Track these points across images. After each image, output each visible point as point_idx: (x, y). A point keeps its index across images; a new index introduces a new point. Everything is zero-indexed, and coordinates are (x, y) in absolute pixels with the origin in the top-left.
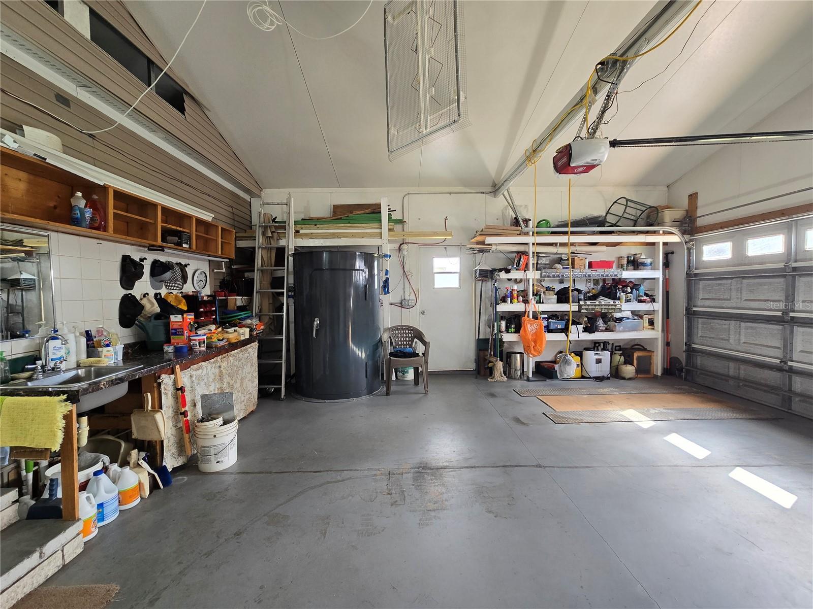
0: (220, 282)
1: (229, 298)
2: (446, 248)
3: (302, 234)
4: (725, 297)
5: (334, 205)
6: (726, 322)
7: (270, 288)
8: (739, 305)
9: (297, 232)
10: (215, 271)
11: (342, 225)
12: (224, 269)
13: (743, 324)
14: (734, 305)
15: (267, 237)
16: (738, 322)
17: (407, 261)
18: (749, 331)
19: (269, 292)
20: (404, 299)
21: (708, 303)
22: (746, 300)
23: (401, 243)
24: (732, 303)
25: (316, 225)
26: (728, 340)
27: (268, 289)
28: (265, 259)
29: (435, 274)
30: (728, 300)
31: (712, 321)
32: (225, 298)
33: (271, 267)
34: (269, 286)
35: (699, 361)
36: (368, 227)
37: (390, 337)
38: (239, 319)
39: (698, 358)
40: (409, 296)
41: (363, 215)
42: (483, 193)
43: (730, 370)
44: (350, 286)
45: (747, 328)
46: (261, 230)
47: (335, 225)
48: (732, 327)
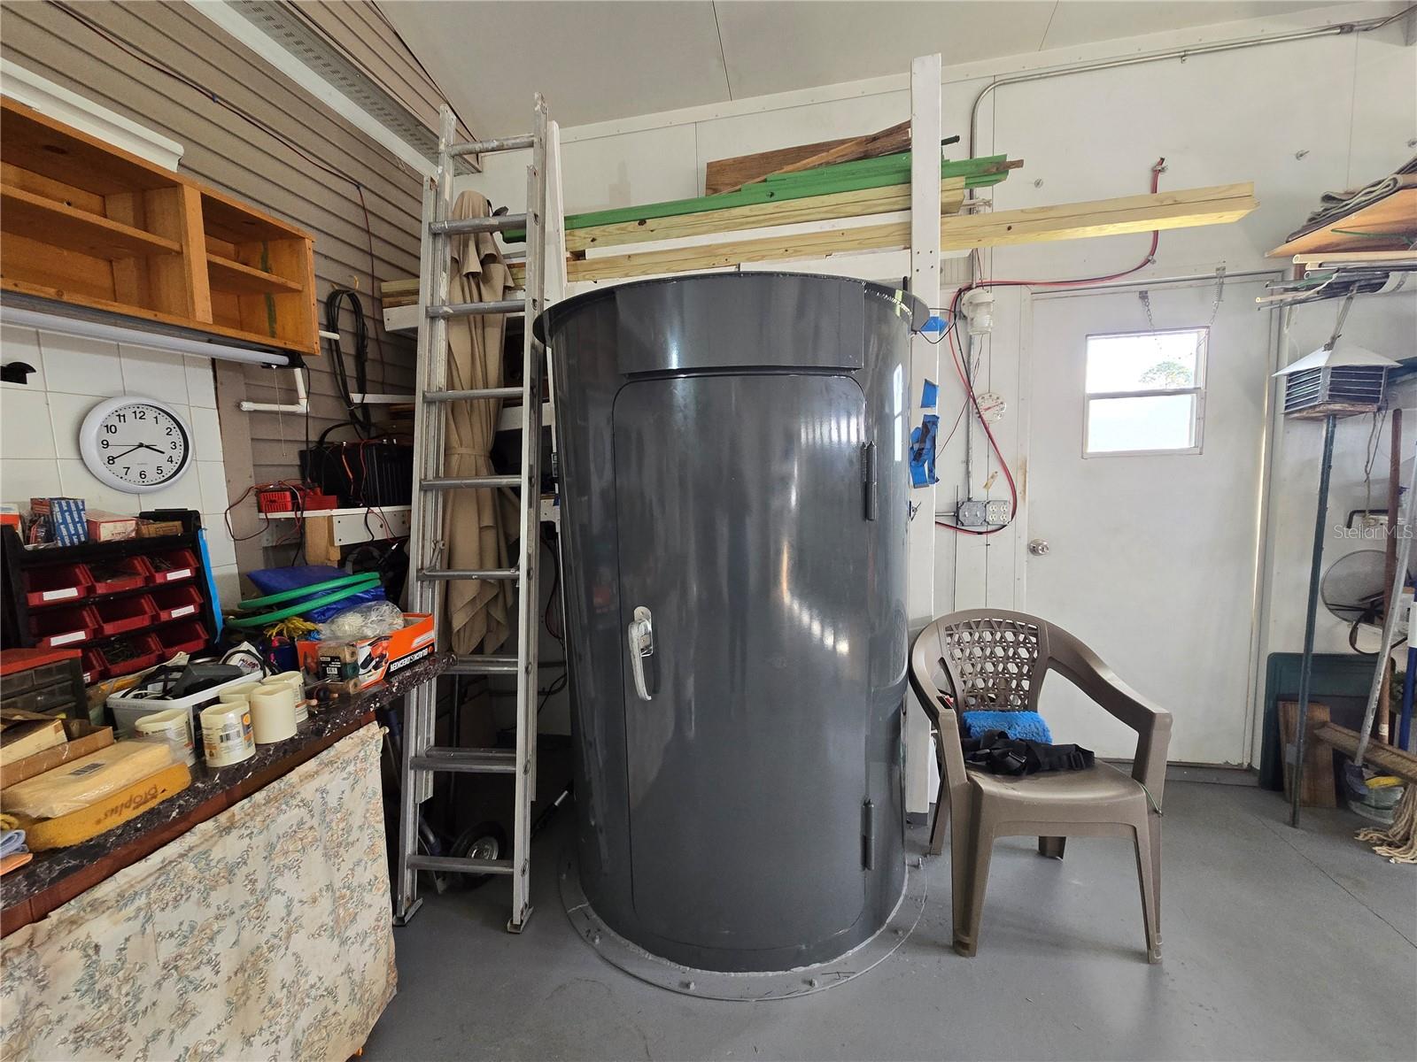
0: (302, 454)
1: (307, 514)
2: (1143, 296)
3: (595, 262)
5: (709, 165)
7: (484, 471)
9: (579, 255)
10: (247, 406)
11: (745, 210)
12: (304, 402)
15: (468, 275)
17: (979, 355)
19: (482, 486)
20: (969, 499)
23: (963, 286)
25: (642, 222)
27: (477, 475)
28: (462, 360)
29: (1093, 403)
32: (291, 515)
33: (486, 386)
34: (481, 461)
36: (850, 209)
37: (942, 661)
38: (306, 616)
40: (989, 488)
41: (824, 169)
42: (1346, 29)
44: (787, 454)
46: (447, 252)
47: (717, 215)
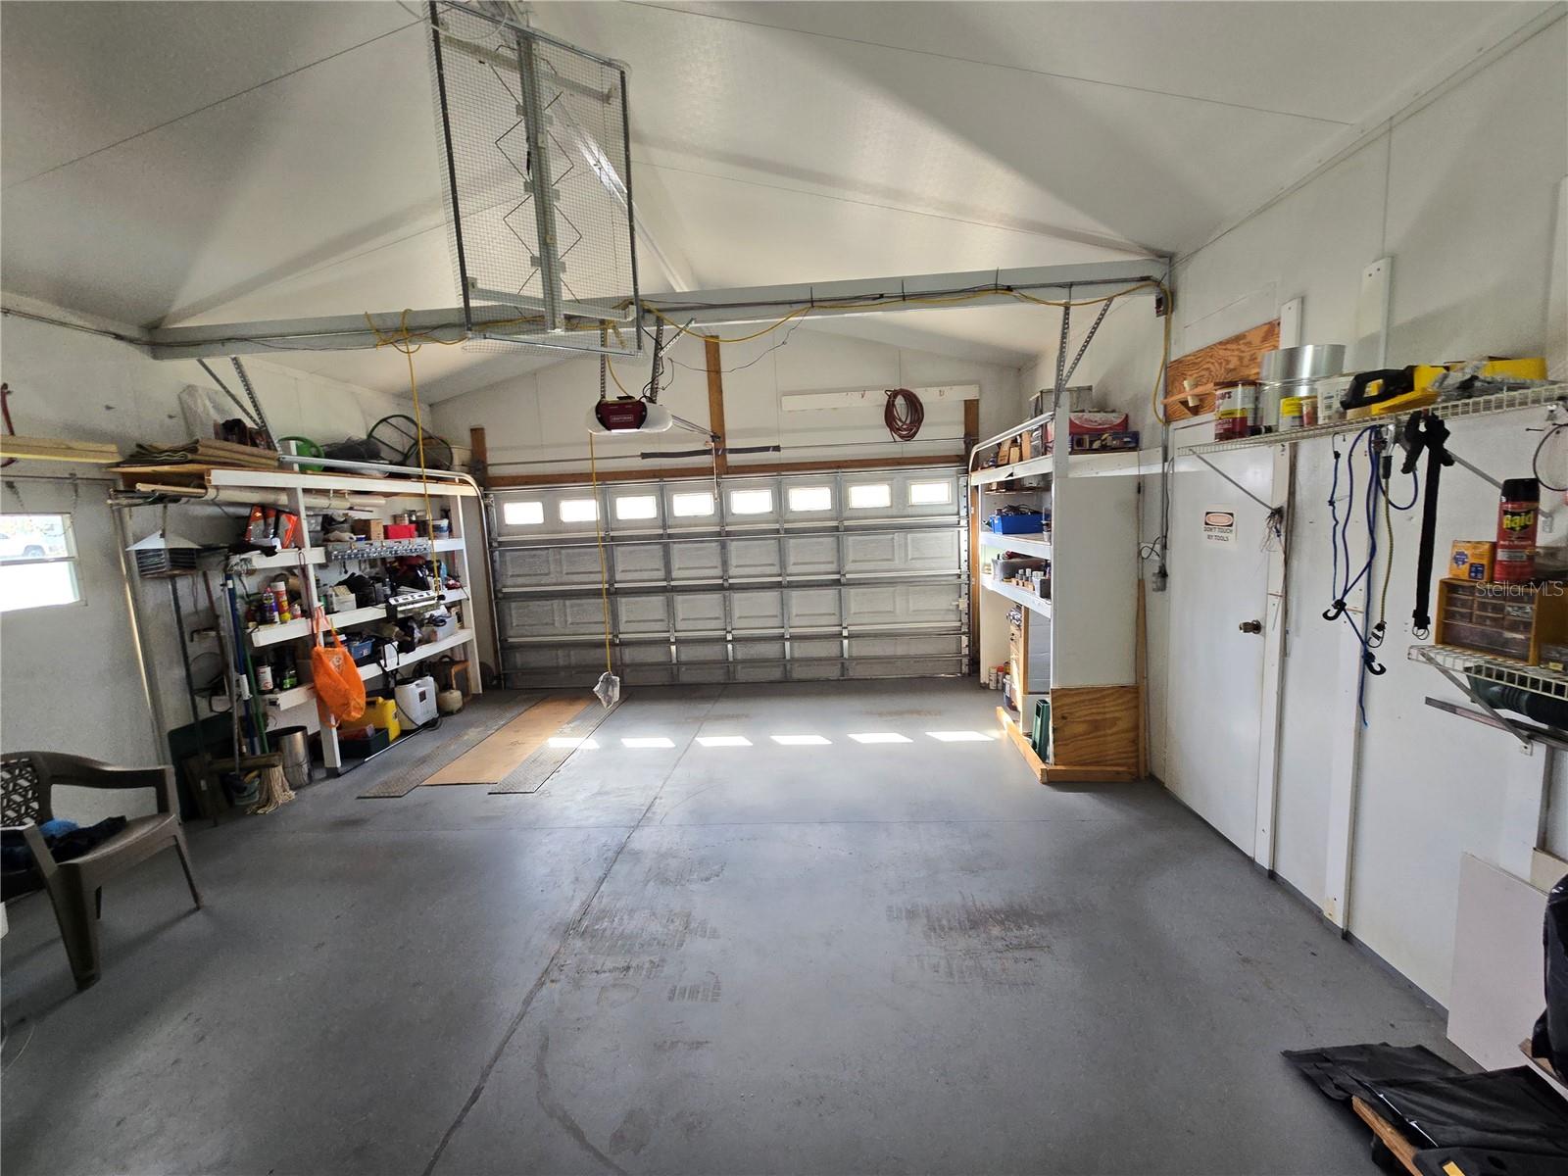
4: (542, 572)
6: (549, 603)
8: (560, 580)
13: (568, 602)
14: (554, 581)
16: (562, 601)
18: (575, 609)
21: (520, 580)
22: (567, 574)
24: (552, 578)
26: (553, 624)
30: (546, 575)
31: (530, 603)
35: (519, 659)
39: (518, 655)
43: (560, 660)
45: (572, 606)
48: (555, 606)
